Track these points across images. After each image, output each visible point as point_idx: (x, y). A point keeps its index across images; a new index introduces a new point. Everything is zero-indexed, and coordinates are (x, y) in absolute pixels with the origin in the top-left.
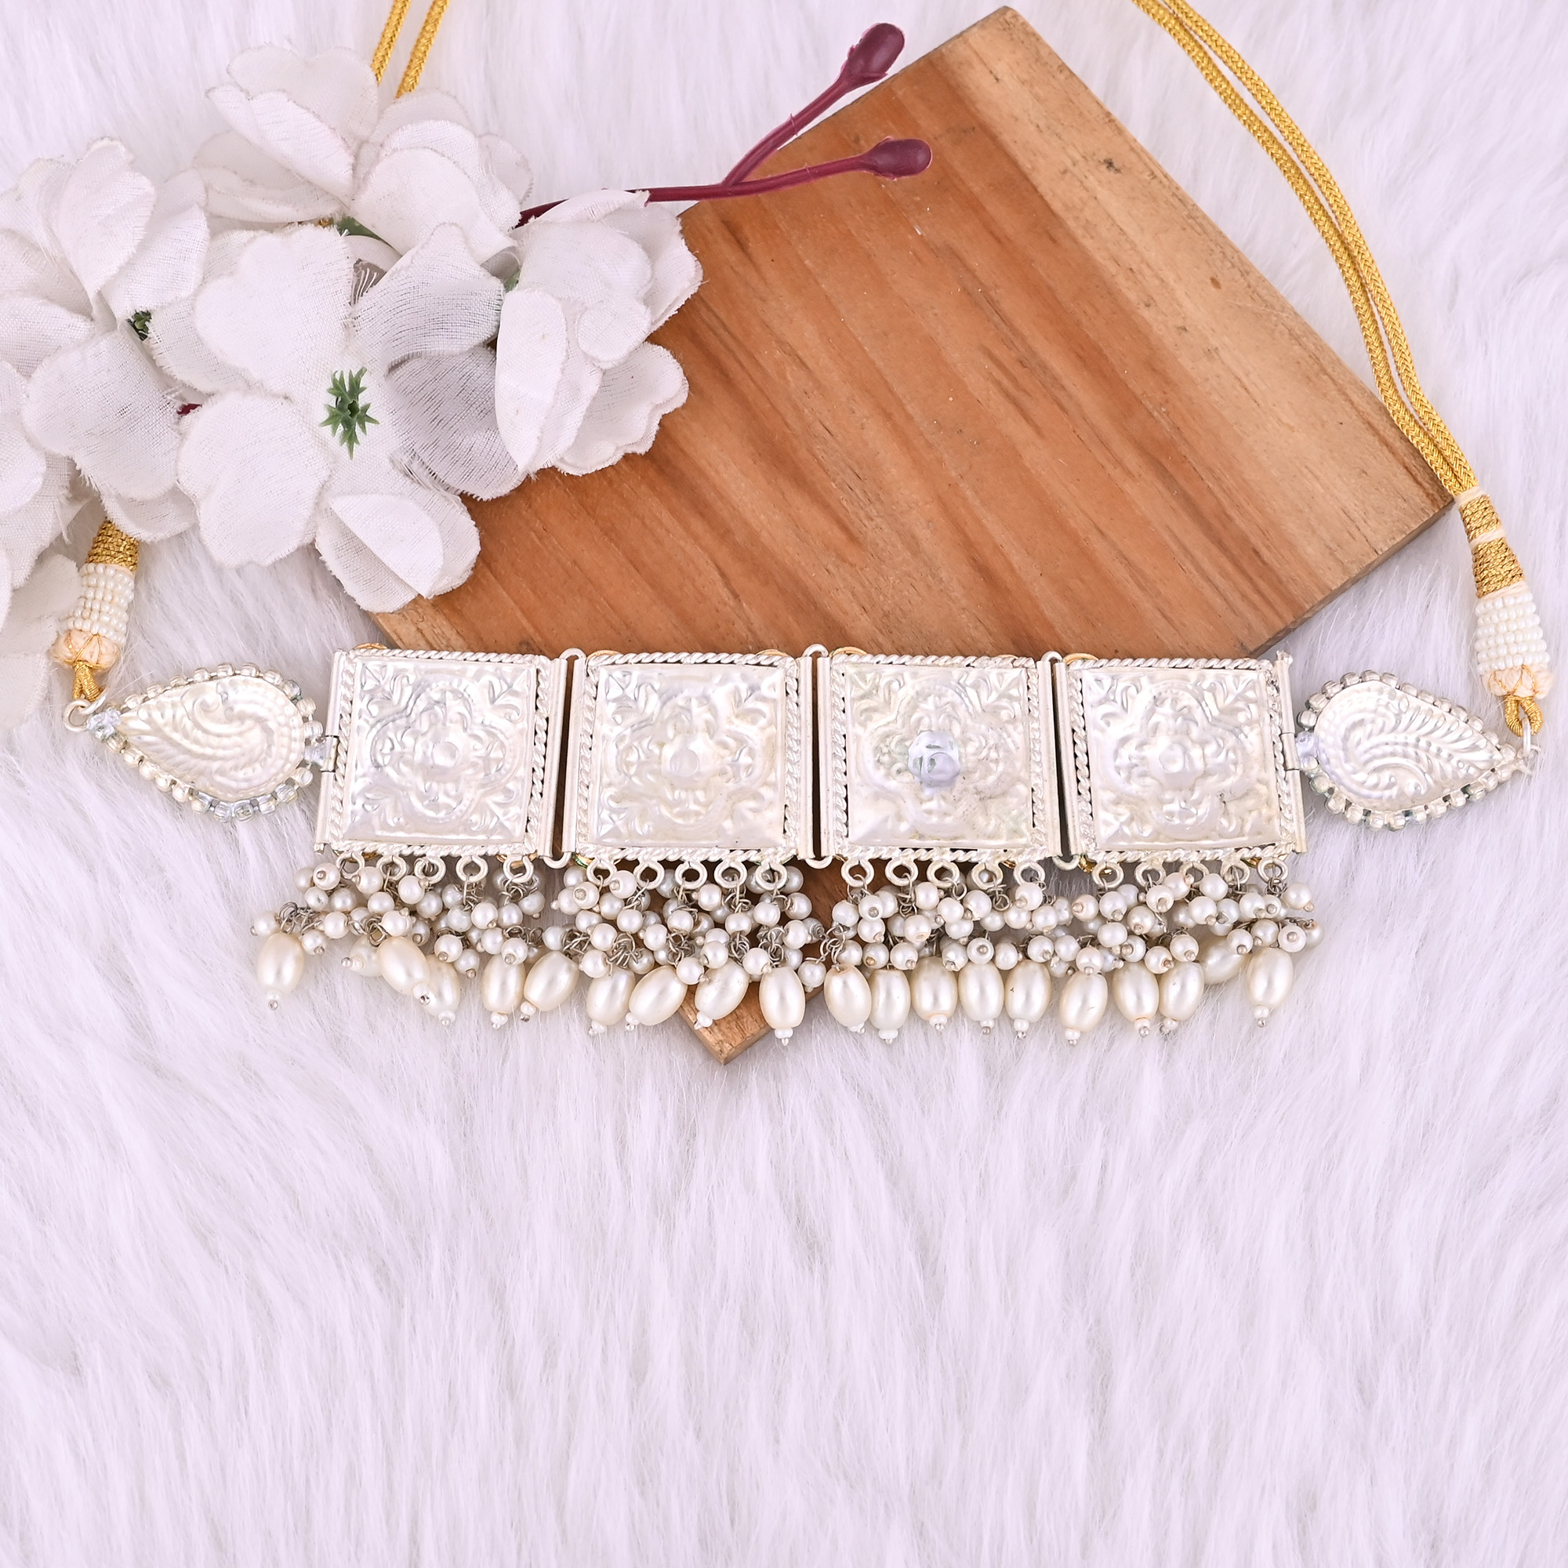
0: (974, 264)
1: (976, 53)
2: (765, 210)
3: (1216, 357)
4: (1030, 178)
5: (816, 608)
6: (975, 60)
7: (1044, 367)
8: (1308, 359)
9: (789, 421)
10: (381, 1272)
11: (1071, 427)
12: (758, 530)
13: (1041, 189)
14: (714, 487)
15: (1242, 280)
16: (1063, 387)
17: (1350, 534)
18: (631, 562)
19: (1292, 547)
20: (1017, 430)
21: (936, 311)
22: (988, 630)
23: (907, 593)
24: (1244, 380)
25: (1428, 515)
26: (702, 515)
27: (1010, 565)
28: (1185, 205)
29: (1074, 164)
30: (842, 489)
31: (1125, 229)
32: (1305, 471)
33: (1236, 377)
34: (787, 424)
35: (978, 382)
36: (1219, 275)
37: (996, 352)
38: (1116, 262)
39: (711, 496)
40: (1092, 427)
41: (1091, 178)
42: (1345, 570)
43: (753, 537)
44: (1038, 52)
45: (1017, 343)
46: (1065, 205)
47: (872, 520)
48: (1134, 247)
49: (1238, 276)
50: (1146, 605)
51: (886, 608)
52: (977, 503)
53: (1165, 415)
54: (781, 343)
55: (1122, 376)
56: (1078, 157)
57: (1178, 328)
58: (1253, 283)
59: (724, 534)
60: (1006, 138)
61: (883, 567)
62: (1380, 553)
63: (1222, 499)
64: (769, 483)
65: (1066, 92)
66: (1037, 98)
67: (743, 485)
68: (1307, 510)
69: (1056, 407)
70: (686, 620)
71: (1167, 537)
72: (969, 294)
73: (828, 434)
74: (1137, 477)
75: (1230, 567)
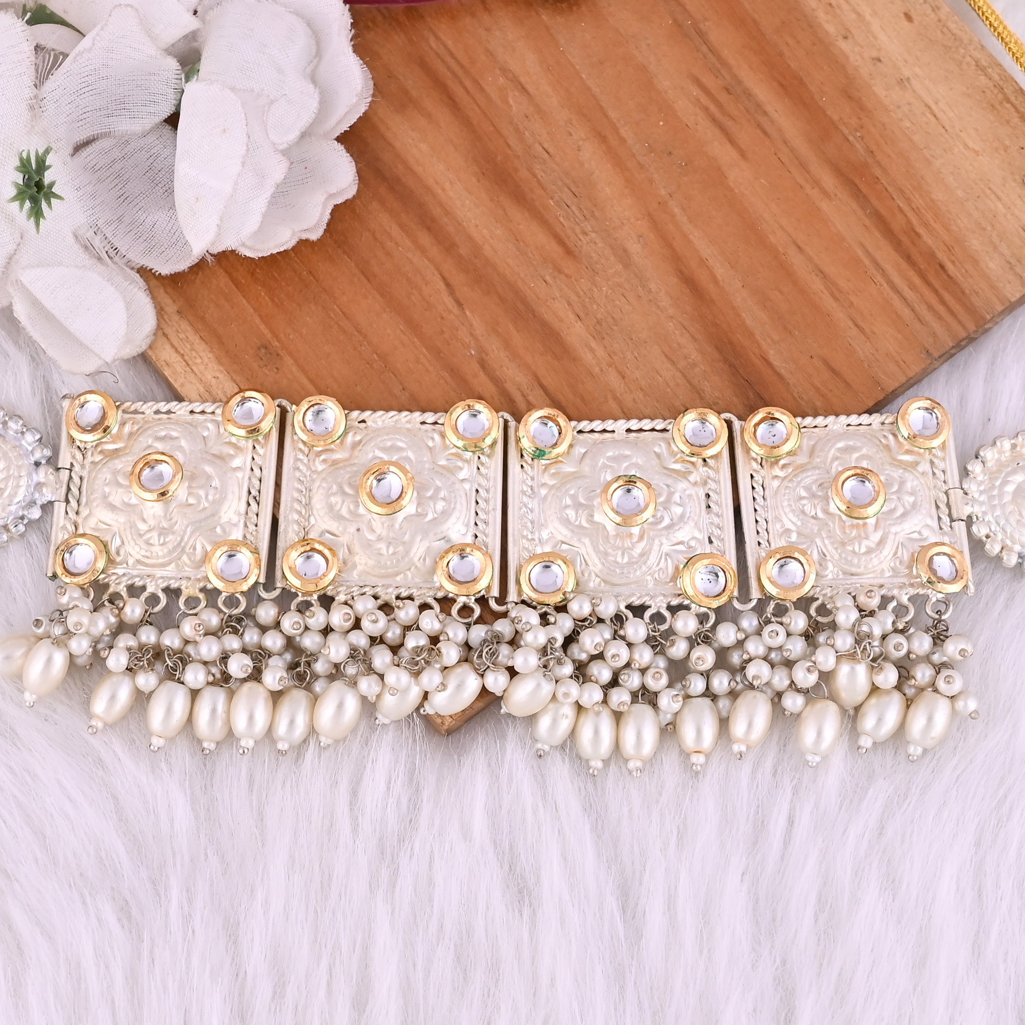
3: (908, 86)
5: (534, 316)
7: (749, 94)
8: (993, 88)
9: (511, 143)
10: (125, 912)
11: (772, 149)
12: (481, 243)
14: (441, 204)
15: (933, 15)
16: (765, 113)
18: (363, 273)
19: (975, 262)
20: (722, 153)
21: (649, 41)
22: (692, 336)
23: (618, 302)
24: (934, 107)
26: (429, 229)
27: (714, 277)
30: (559, 206)
32: (988, 192)
33: (926, 105)
34: (509, 146)
35: (686, 106)
36: (911, 11)
37: (704, 80)
39: (437, 211)
40: (792, 150)
43: (477, 251)
45: (723, 72)
49: (929, 11)
50: (839, 315)
51: (599, 316)
52: (685, 219)
53: (860, 139)
54: (505, 71)
55: (821, 103)
57: (873, 59)
58: (943, 17)
59: (449, 247)
61: (597, 278)
63: (912, 218)
64: (492, 200)
67: (467, 202)
68: (989, 228)
69: (759, 131)
70: (413, 326)
71: (860, 252)
72: (680, 26)
73: (546, 155)
74: (833, 196)
75: (917, 281)
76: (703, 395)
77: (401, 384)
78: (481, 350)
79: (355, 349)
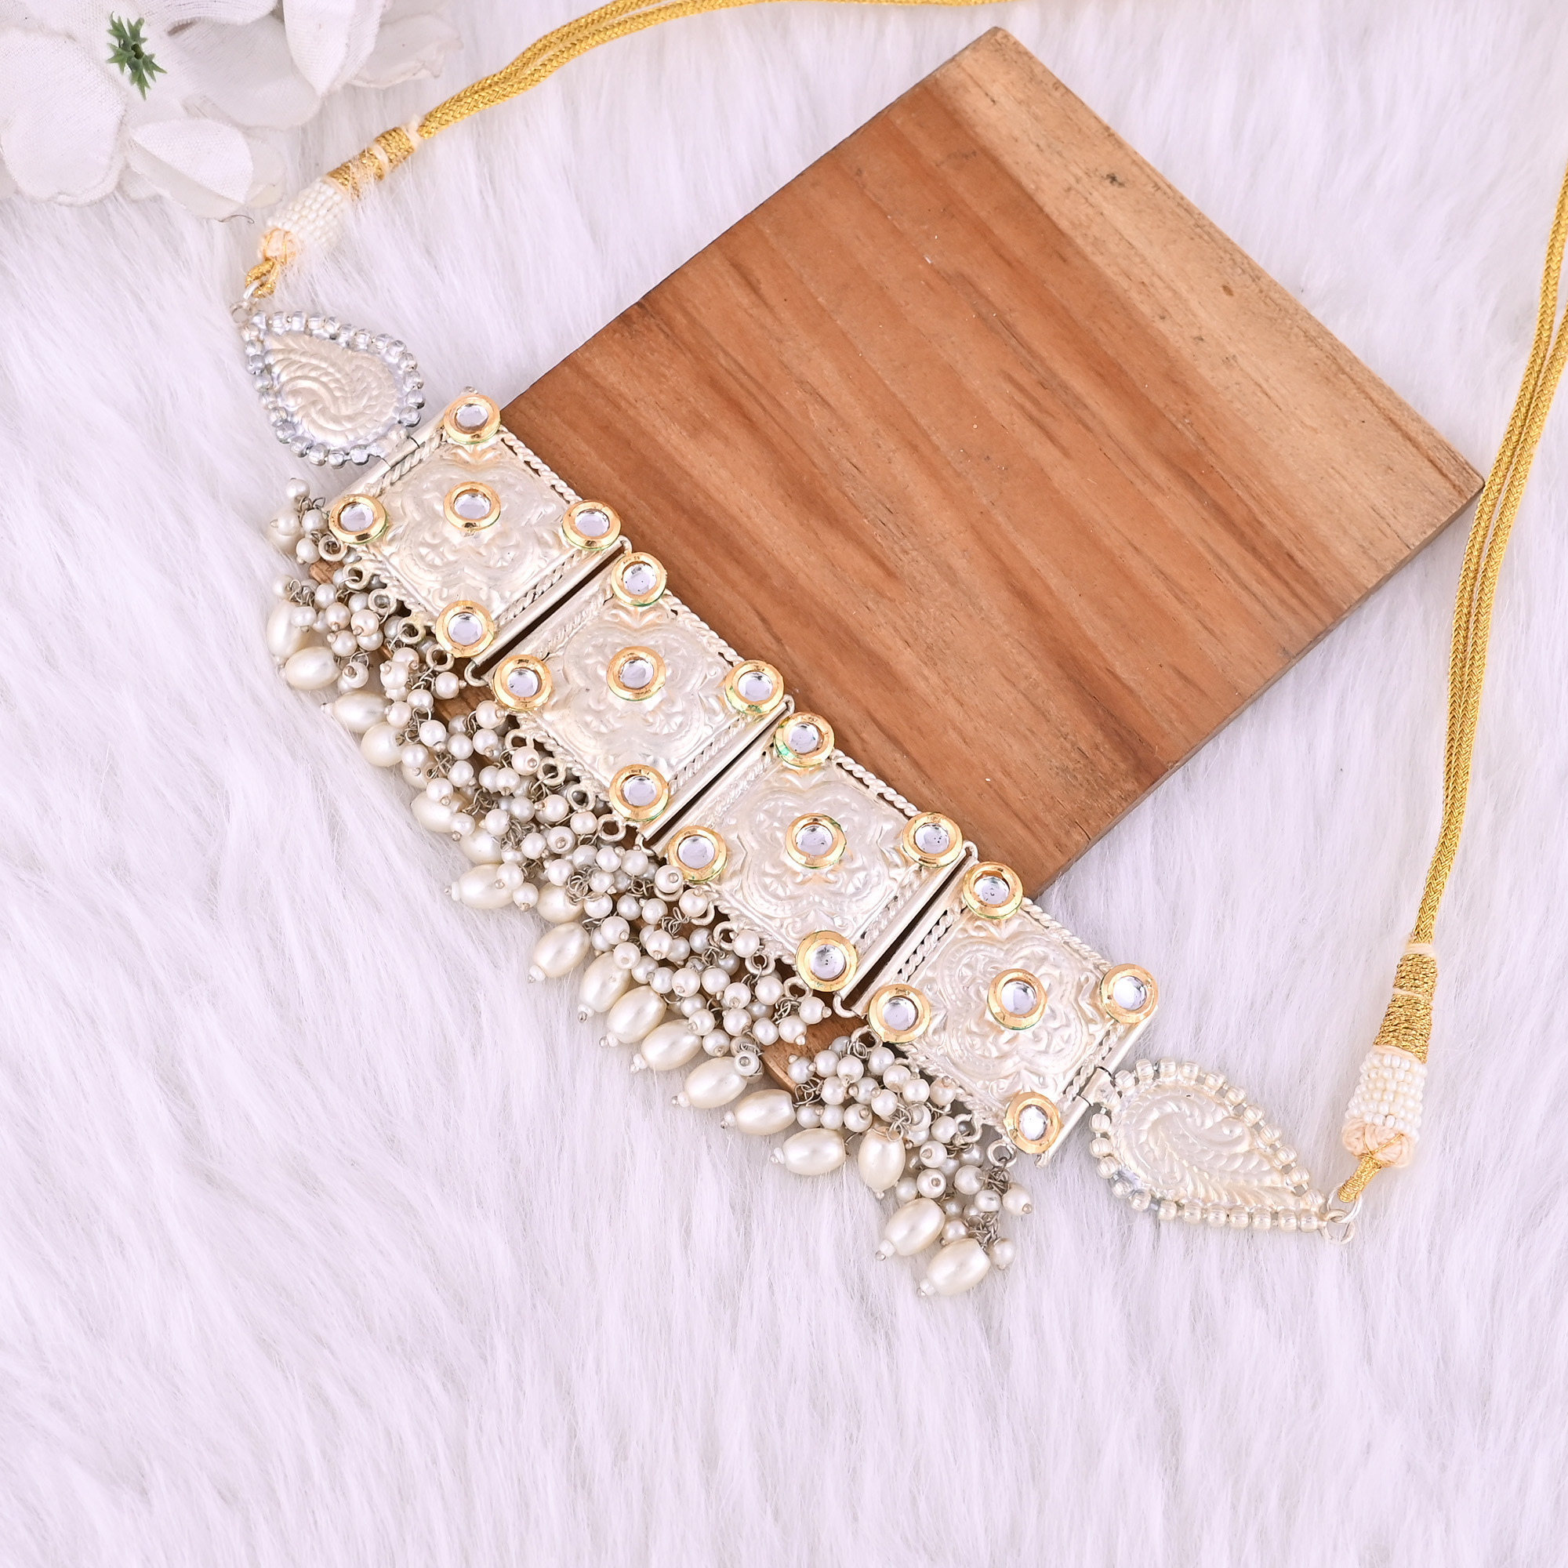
0: (987, 288)
1: (970, 76)
2: (773, 250)
3: (1235, 364)
4: (1035, 198)
5: (859, 646)
6: (970, 84)
7: (1065, 387)
8: (1325, 359)
9: (816, 461)
11: (1097, 445)
12: (794, 572)
13: (1047, 209)
14: (747, 532)
15: (1254, 286)
16: (1086, 406)
17: (1382, 532)
19: (1326, 549)
20: (1044, 453)
21: (953, 339)
22: (1032, 655)
23: (948, 624)
24: (1265, 385)
25: (1456, 506)
26: (738, 562)
27: (1048, 588)
28: (1190, 214)
29: (1078, 181)
30: (874, 525)
31: (1134, 243)
32: (1332, 472)
33: (1256, 383)
34: (814, 464)
35: (1000, 407)
36: (1231, 283)
37: (1017, 376)
38: (1128, 277)
39: (744, 541)
40: (1117, 444)
41: (1095, 194)
42: (1380, 568)
43: (791, 580)
44: (1032, 71)
45: (1036, 366)
46: (1072, 223)
47: (907, 554)
48: (1144, 260)
49: (1249, 282)
50: (1186, 618)
51: (929, 640)
52: (1010, 528)
53: (1189, 426)
54: (801, 383)
55: (1143, 391)
57: (1195, 338)
58: (1265, 288)
59: (760, 578)
60: (1007, 160)
61: (923, 600)
62: (1412, 547)
63: (1253, 506)
64: (802, 525)
65: (1063, 109)
66: (1036, 118)
67: (776, 528)
68: (1337, 511)
69: (1080, 426)
71: (1201, 549)
72: (984, 319)
73: (856, 471)
74: (1166, 490)
75: (1265, 574)
76: (1048, 716)
78: (806, 687)
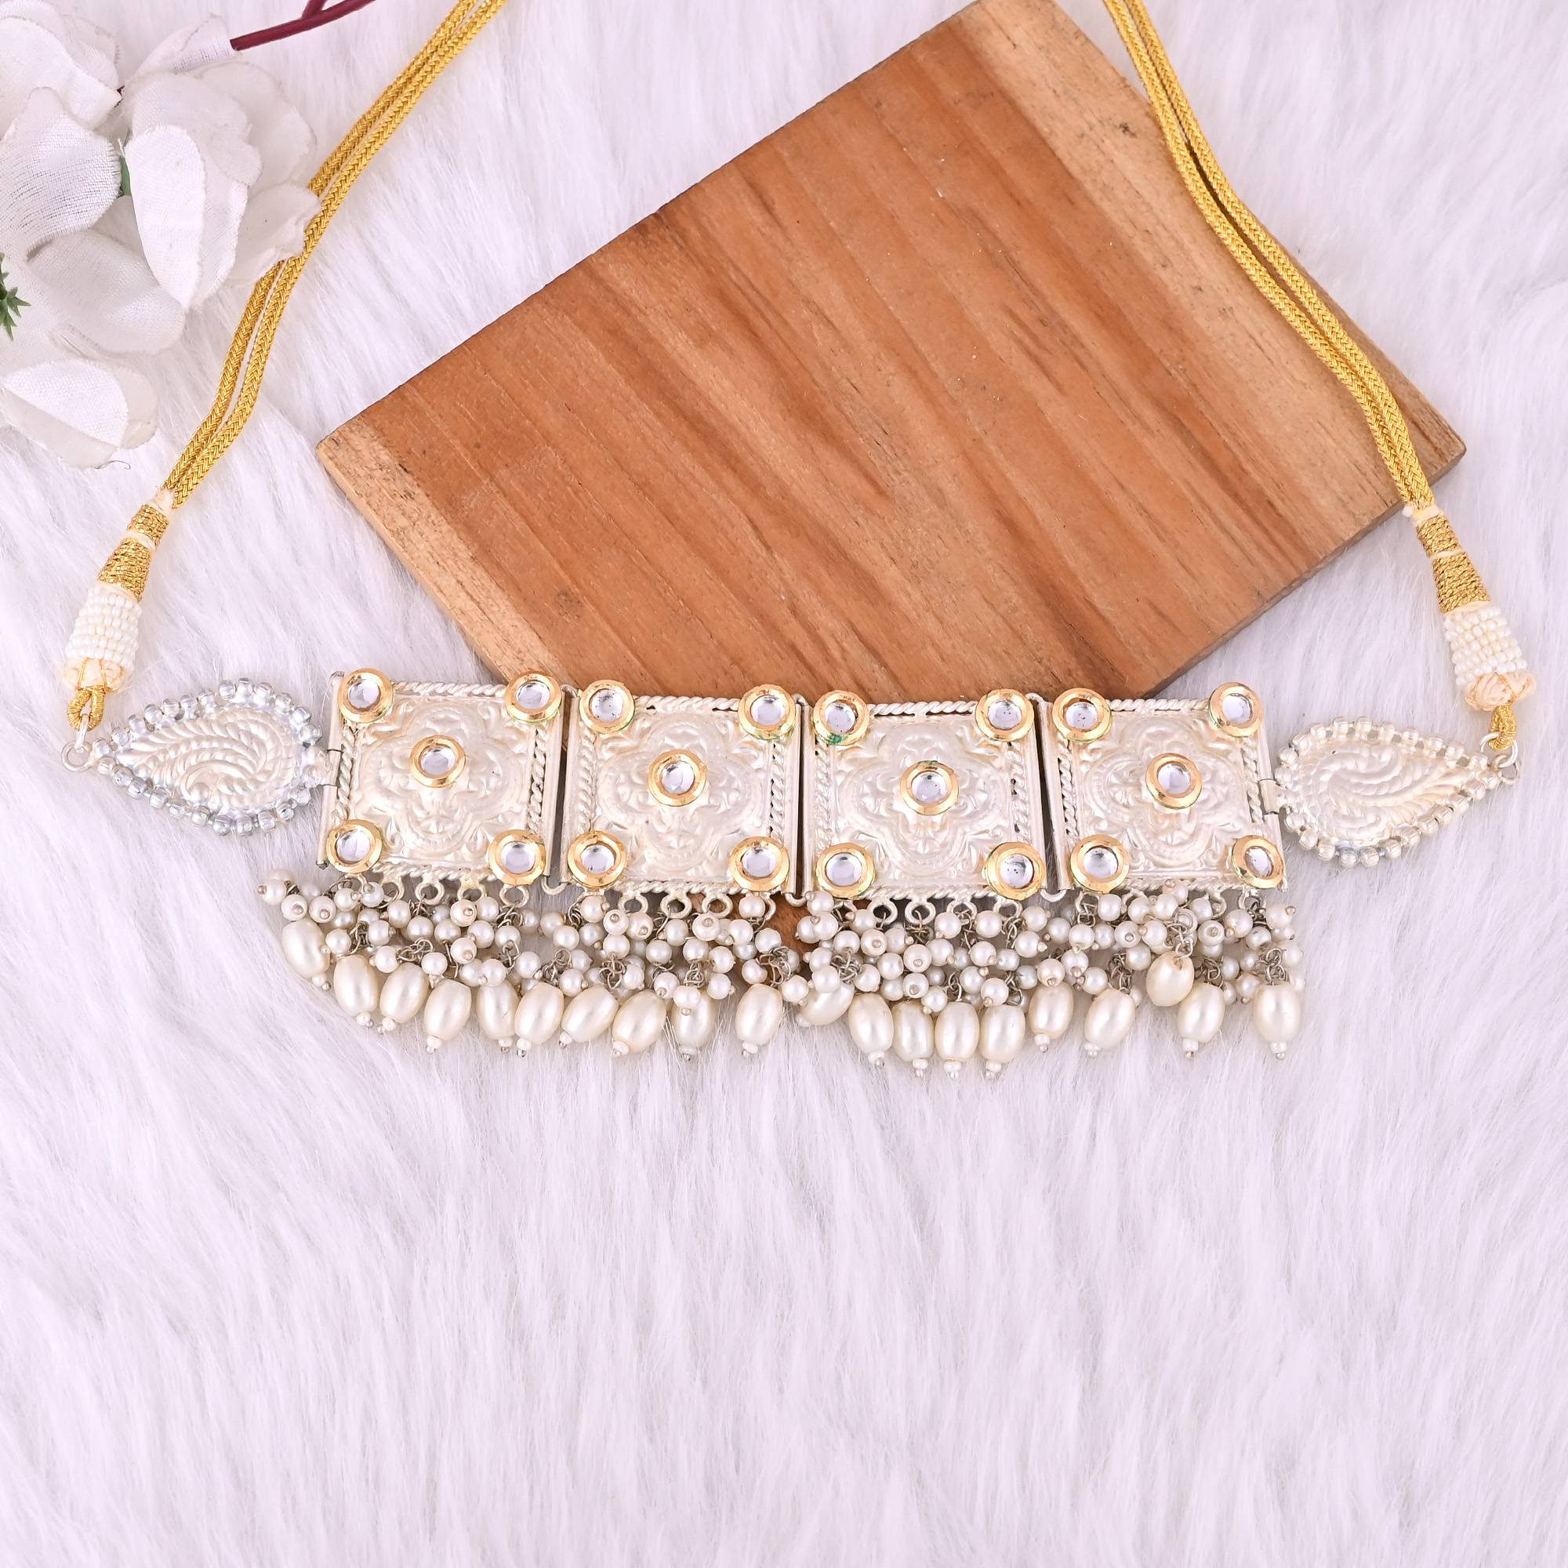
0: (995, 224)
1: (994, 20)
2: (790, 173)
3: (1231, 316)
4: (1048, 142)
5: (846, 558)
6: (993, 27)
7: (1065, 326)
9: (817, 379)
11: (1091, 383)
12: (788, 484)
13: (1059, 153)
14: (745, 442)
16: (1083, 346)
17: (1362, 487)
18: (666, 516)
19: (1306, 499)
20: (1038, 386)
21: (959, 271)
22: (1012, 579)
23: (934, 545)
24: (1258, 338)
25: (1436, 468)
26: (734, 470)
27: (1033, 516)
29: (1091, 129)
30: (870, 444)
31: (1141, 191)
32: (1318, 426)
33: (1250, 336)
34: (814, 381)
35: (999, 339)
37: (1017, 311)
38: (1133, 223)
39: (741, 451)
40: (1111, 384)
41: (1107, 142)
42: (1357, 521)
43: (785, 492)
44: (1054, 20)
45: (1037, 303)
46: (1082, 168)
47: (900, 474)
48: (1150, 209)
50: (1165, 555)
51: (914, 558)
52: (1001, 457)
53: (1182, 372)
54: (808, 302)
55: (1140, 335)
56: (1094, 121)
57: (1194, 288)
59: (755, 488)
60: (1024, 103)
61: (912, 519)
62: (1390, 505)
63: (1238, 453)
64: (799, 438)
65: (1082, 58)
66: (1055, 64)
67: (773, 440)
68: (1319, 464)
69: (1076, 364)
70: (720, 571)
71: (1185, 490)
72: (990, 255)
73: (855, 391)
74: (1155, 432)
75: (1246, 519)
76: (1025, 640)
77: (709, 631)
78: (791, 595)
79: (660, 594)
